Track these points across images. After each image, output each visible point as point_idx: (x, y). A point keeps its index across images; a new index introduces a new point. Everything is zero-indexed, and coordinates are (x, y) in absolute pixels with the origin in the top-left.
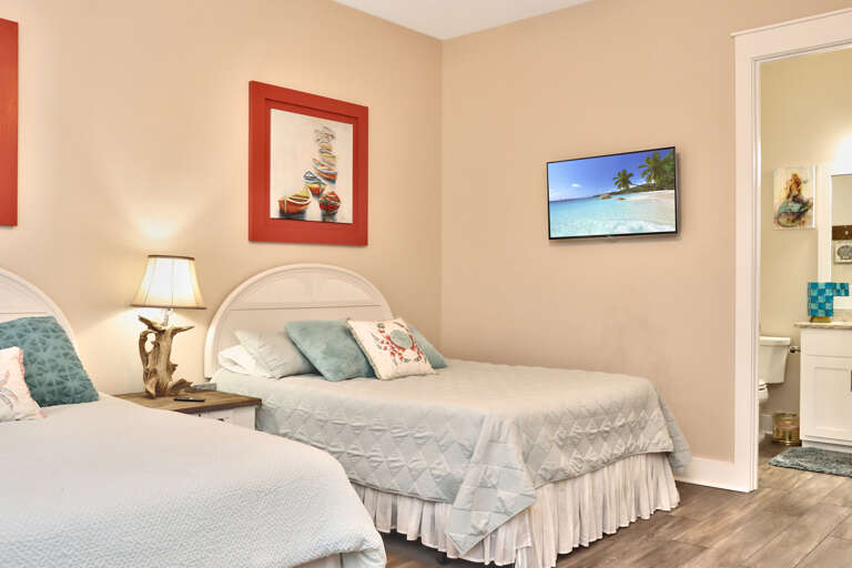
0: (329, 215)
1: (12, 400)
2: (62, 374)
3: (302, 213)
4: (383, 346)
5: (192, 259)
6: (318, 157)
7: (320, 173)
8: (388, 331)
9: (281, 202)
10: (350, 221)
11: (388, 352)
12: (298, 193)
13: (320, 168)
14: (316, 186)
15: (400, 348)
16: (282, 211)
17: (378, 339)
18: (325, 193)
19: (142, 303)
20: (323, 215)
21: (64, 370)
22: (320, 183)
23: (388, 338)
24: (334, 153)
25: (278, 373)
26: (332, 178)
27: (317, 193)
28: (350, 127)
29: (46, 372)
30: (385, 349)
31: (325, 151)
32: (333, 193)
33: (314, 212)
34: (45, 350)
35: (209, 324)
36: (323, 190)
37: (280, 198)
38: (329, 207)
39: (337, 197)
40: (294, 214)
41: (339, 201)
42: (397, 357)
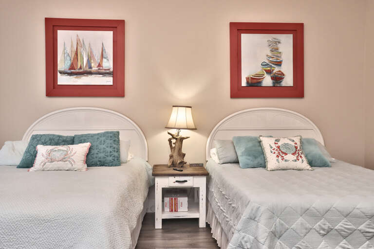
0: (278, 83)
1: (73, 163)
2: (106, 154)
3: (260, 82)
4: (273, 151)
5: (191, 107)
6: (270, 54)
7: (271, 62)
8: (280, 144)
9: (248, 79)
10: (292, 85)
11: (275, 155)
12: (257, 73)
13: (271, 59)
14: (269, 68)
15: (283, 153)
16: (248, 82)
17: (271, 147)
18: (274, 71)
19: (173, 127)
20: (274, 83)
21: (107, 153)
22: (271, 67)
23: (279, 147)
24: (280, 50)
25: (222, 161)
26: (279, 64)
27: (269, 72)
28: (291, 36)
29: (101, 153)
30: (275, 153)
31: (275, 50)
32: (280, 71)
33: (267, 81)
34: (104, 144)
35: (208, 137)
36: (273, 70)
37: (246, 76)
38: (278, 79)
39: (282, 73)
40: (255, 83)
41: (284, 75)
42: (280, 158)
